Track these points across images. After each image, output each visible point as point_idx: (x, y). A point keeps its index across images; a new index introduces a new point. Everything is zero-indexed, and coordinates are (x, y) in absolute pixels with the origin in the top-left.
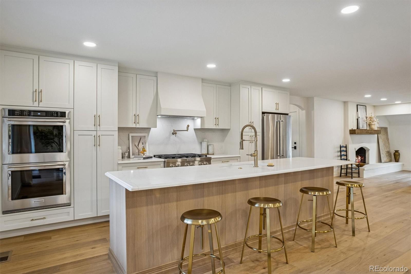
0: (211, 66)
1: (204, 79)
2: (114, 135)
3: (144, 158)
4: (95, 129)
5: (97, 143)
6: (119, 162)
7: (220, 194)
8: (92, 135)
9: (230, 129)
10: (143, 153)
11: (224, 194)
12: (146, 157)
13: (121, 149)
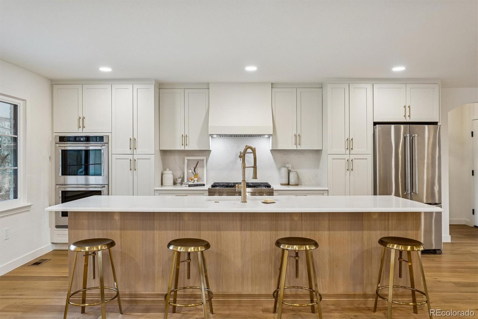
0: (251, 69)
1: (274, 83)
2: (150, 159)
3: (189, 185)
4: (131, 153)
5: (133, 167)
6: (156, 188)
7: (176, 230)
8: (128, 159)
9: (322, 150)
10: (192, 180)
11: (182, 230)
12: (194, 185)
13: (172, 174)
